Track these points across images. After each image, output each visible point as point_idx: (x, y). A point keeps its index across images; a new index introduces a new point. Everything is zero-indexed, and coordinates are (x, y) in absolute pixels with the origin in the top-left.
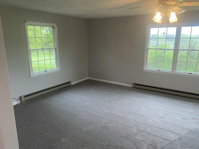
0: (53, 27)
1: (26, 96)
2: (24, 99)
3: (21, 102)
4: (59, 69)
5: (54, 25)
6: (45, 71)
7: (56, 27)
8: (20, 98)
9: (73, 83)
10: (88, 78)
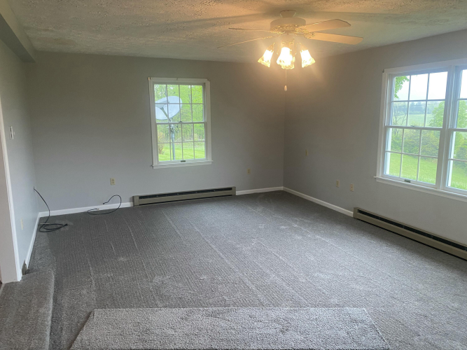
0: (204, 85)
1: (141, 197)
2: (138, 202)
3: (134, 206)
4: (210, 160)
5: (205, 81)
6: (182, 161)
7: (208, 84)
8: (133, 199)
9: (238, 193)
10: (282, 188)
